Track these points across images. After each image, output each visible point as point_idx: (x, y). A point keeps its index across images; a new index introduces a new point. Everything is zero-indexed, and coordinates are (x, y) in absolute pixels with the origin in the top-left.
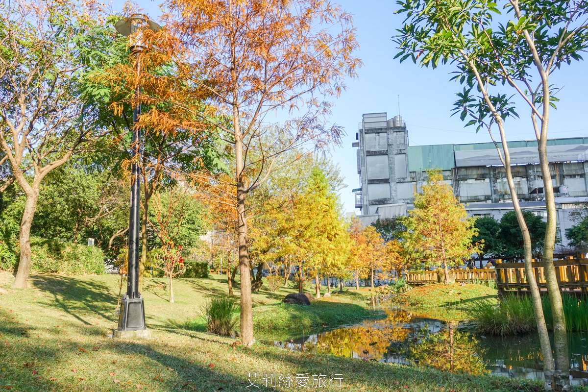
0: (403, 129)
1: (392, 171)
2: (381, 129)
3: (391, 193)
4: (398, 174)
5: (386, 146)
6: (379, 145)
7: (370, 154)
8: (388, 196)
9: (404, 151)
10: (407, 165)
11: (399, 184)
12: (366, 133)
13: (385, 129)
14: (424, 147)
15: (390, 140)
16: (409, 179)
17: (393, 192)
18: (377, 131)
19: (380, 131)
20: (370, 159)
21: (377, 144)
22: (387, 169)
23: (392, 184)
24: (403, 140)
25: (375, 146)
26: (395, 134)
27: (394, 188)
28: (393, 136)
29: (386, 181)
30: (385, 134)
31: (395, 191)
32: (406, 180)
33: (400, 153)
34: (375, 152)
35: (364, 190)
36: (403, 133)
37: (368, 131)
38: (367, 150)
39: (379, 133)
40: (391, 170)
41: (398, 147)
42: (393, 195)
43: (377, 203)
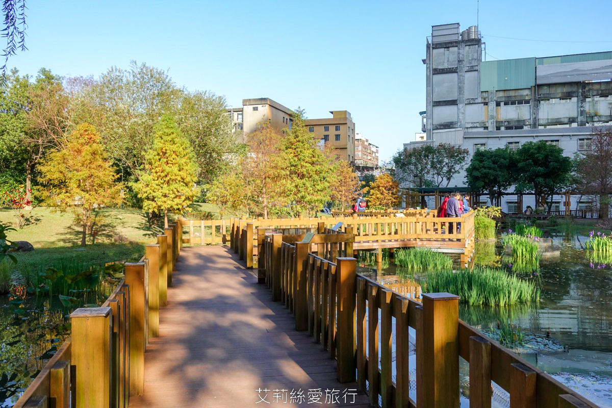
0: (477, 42)
1: (460, 91)
2: (451, 43)
3: (458, 116)
4: (467, 95)
5: (457, 62)
6: (448, 61)
7: (437, 72)
8: (455, 120)
9: (476, 68)
10: (479, 83)
11: (468, 106)
12: (433, 48)
13: (456, 42)
14: (500, 62)
15: (461, 56)
16: (480, 100)
17: (460, 115)
18: (447, 45)
19: (450, 45)
20: (437, 78)
21: (446, 61)
22: (456, 90)
23: (460, 106)
24: (475, 55)
25: (444, 62)
26: (467, 47)
27: (462, 110)
28: (465, 50)
29: (453, 103)
30: (456, 49)
31: (463, 113)
32: (476, 101)
33: (472, 69)
34: (443, 69)
35: (429, 113)
36: (477, 46)
37: (436, 46)
38: (434, 67)
39: (448, 47)
40: (460, 89)
41: (470, 63)
42: (461, 118)
43: (442, 127)
